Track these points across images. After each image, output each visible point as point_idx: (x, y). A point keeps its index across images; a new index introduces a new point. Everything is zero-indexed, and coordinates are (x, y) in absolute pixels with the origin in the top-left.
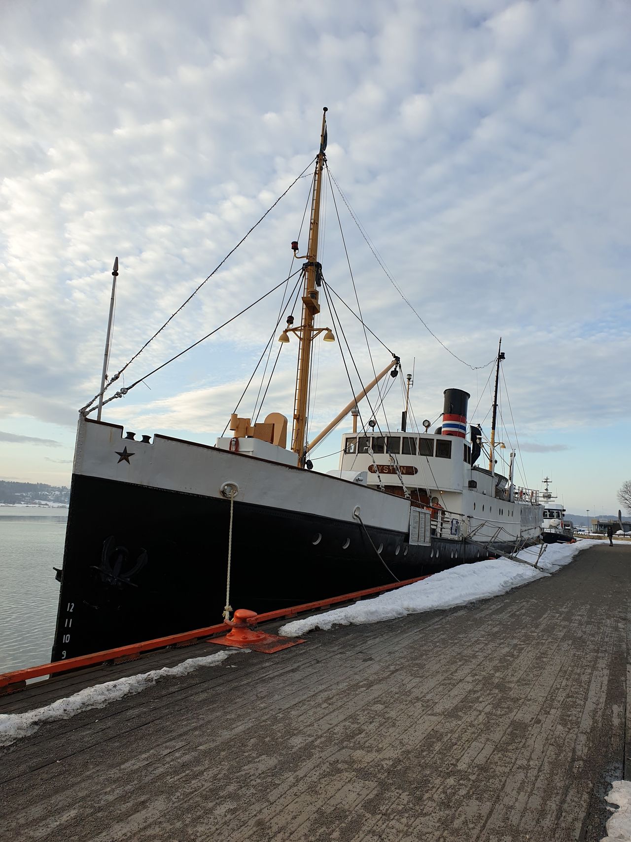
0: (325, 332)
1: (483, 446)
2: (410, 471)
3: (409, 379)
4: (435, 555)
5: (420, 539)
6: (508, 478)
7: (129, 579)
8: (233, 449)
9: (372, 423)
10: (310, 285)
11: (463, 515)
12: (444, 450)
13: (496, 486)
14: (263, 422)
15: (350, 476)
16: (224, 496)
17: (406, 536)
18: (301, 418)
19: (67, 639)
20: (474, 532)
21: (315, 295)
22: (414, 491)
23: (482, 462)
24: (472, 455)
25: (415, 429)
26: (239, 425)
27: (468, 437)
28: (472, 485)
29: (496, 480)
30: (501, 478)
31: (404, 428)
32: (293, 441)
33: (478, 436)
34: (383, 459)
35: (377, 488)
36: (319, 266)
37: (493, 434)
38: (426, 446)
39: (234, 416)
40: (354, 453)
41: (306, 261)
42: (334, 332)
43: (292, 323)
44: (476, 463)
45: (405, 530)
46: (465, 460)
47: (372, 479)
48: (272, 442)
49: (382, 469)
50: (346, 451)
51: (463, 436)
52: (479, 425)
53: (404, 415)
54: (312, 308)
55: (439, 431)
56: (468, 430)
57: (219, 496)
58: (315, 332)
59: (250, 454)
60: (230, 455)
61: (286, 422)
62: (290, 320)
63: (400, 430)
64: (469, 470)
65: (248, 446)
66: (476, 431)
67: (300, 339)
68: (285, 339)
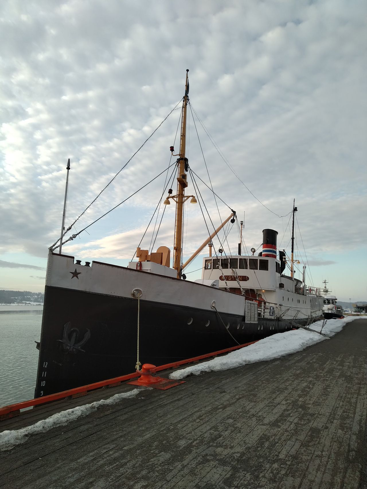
0: (191, 198)
1: (287, 263)
2: (245, 279)
3: (242, 224)
4: (261, 328)
5: (251, 319)
6: (302, 281)
7: (79, 347)
8: (139, 269)
9: (221, 251)
10: (181, 171)
11: (276, 304)
12: (264, 265)
13: (296, 286)
14: (156, 252)
15: (209, 283)
16: (134, 297)
17: (243, 318)
18: (178, 249)
19: (43, 384)
20: (284, 314)
21: (184, 176)
22: (247, 291)
23: (287, 272)
24: (280, 268)
25: (246, 254)
26: (142, 254)
27: (278, 257)
28: (281, 286)
29: (295, 282)
30: (298, 281)
31: (240, 253)
32: (174, 263)
33: (284, 257)
34: (228, 272)
35: (225, 290)
36: (186, 160)
37: (293, 255)
38: (253, 264)
39: (139, 249)
40: (210, 269)
41: (179, 157)
42: (196, 198)
43: (171, 193)
44: (283, 273)
45: (242, 314)
46: (277, 271)
47: (222, 284)
48: (161, 263)
49: (227, 278)
50: (206, 268)
51: (275, 257)
52: (284, 250)
53: (240, 245)
54: (183, 184)
55: (261, 254)
56: (278, 253)
57: (130, 296)
58: (185, 198)
59: (149, 271)
60: (137, 272)
61: (169, 252)
62: (170, 191)
63: (237, 255)
64: (279, 277)
65: (147, 266)
66: (282, 254)
67: (177, 202)
68: (167, 202)
